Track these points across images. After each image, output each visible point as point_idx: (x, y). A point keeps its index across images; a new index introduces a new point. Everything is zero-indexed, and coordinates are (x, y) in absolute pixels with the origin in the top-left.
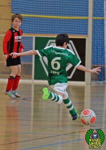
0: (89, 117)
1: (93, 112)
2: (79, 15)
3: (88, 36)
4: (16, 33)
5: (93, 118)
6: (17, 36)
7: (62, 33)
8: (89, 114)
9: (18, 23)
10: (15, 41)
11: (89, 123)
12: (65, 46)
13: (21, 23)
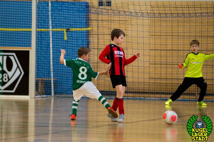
2: (24, 27)
3: (31, 48)
10: (116, 56)
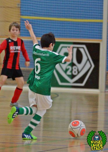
0: (79, 128)
1: (82, 123)
3: (102, 41)
4: (13, 43)
5: (83, 130)
6: (13, 46)
7: (48, 33)
8: (79, 125)
9: (15, 31)
11: (79, 135)
12: (51, 47)
13: (18, 31)
